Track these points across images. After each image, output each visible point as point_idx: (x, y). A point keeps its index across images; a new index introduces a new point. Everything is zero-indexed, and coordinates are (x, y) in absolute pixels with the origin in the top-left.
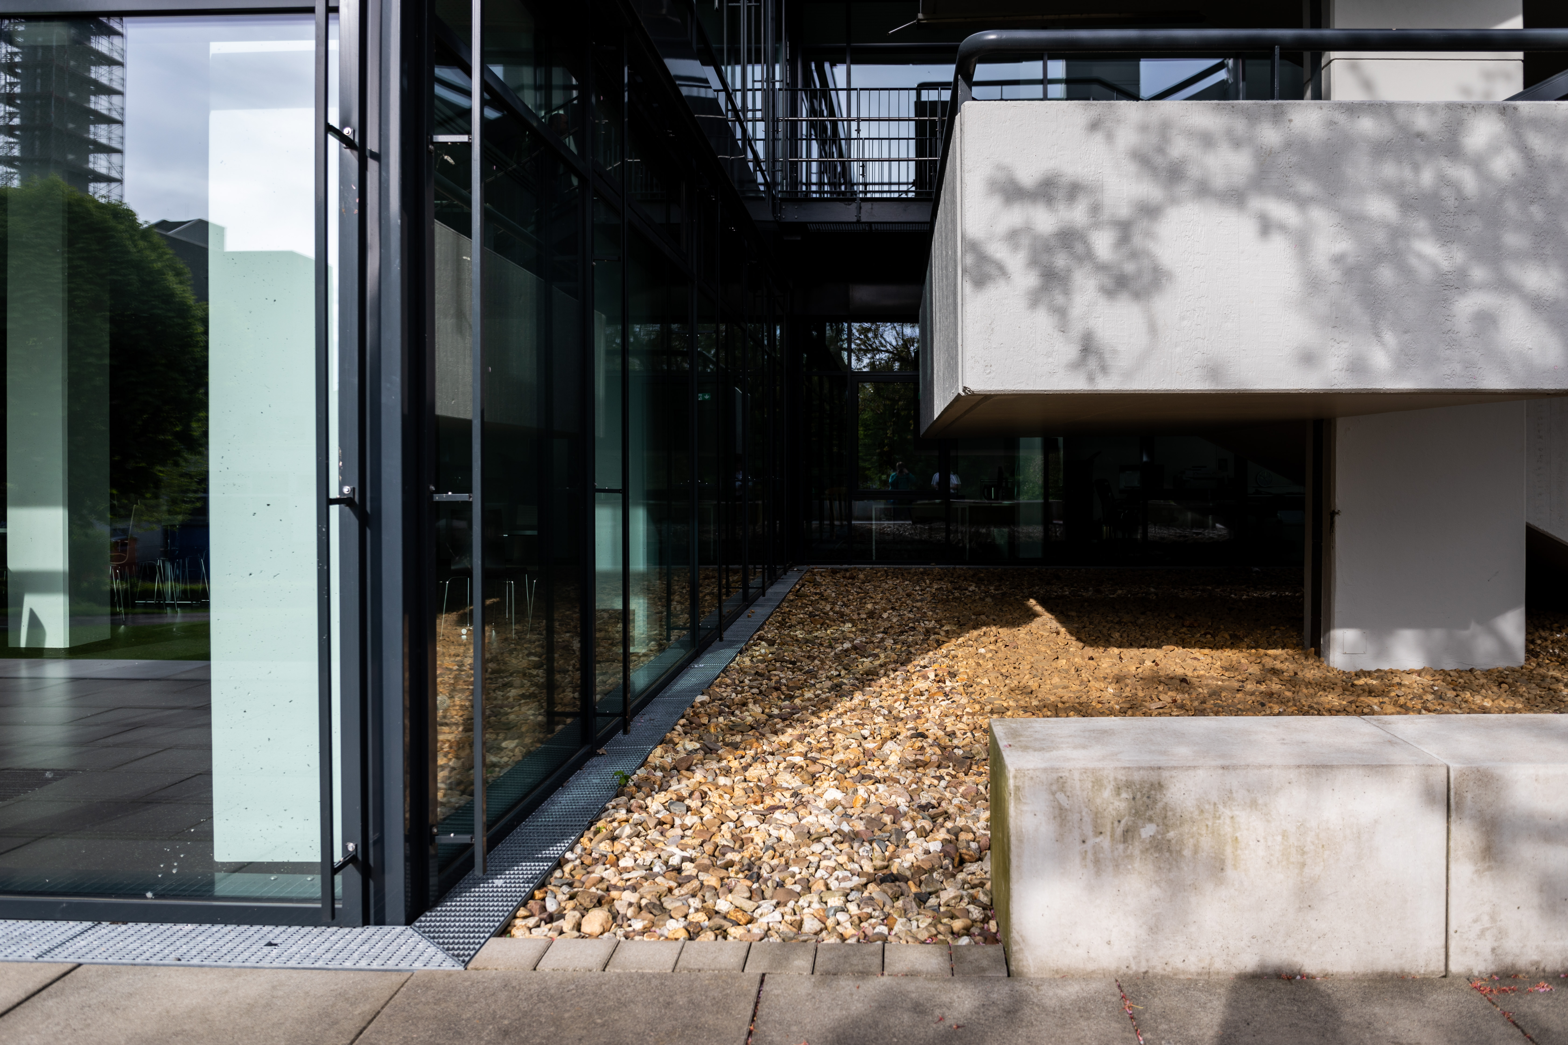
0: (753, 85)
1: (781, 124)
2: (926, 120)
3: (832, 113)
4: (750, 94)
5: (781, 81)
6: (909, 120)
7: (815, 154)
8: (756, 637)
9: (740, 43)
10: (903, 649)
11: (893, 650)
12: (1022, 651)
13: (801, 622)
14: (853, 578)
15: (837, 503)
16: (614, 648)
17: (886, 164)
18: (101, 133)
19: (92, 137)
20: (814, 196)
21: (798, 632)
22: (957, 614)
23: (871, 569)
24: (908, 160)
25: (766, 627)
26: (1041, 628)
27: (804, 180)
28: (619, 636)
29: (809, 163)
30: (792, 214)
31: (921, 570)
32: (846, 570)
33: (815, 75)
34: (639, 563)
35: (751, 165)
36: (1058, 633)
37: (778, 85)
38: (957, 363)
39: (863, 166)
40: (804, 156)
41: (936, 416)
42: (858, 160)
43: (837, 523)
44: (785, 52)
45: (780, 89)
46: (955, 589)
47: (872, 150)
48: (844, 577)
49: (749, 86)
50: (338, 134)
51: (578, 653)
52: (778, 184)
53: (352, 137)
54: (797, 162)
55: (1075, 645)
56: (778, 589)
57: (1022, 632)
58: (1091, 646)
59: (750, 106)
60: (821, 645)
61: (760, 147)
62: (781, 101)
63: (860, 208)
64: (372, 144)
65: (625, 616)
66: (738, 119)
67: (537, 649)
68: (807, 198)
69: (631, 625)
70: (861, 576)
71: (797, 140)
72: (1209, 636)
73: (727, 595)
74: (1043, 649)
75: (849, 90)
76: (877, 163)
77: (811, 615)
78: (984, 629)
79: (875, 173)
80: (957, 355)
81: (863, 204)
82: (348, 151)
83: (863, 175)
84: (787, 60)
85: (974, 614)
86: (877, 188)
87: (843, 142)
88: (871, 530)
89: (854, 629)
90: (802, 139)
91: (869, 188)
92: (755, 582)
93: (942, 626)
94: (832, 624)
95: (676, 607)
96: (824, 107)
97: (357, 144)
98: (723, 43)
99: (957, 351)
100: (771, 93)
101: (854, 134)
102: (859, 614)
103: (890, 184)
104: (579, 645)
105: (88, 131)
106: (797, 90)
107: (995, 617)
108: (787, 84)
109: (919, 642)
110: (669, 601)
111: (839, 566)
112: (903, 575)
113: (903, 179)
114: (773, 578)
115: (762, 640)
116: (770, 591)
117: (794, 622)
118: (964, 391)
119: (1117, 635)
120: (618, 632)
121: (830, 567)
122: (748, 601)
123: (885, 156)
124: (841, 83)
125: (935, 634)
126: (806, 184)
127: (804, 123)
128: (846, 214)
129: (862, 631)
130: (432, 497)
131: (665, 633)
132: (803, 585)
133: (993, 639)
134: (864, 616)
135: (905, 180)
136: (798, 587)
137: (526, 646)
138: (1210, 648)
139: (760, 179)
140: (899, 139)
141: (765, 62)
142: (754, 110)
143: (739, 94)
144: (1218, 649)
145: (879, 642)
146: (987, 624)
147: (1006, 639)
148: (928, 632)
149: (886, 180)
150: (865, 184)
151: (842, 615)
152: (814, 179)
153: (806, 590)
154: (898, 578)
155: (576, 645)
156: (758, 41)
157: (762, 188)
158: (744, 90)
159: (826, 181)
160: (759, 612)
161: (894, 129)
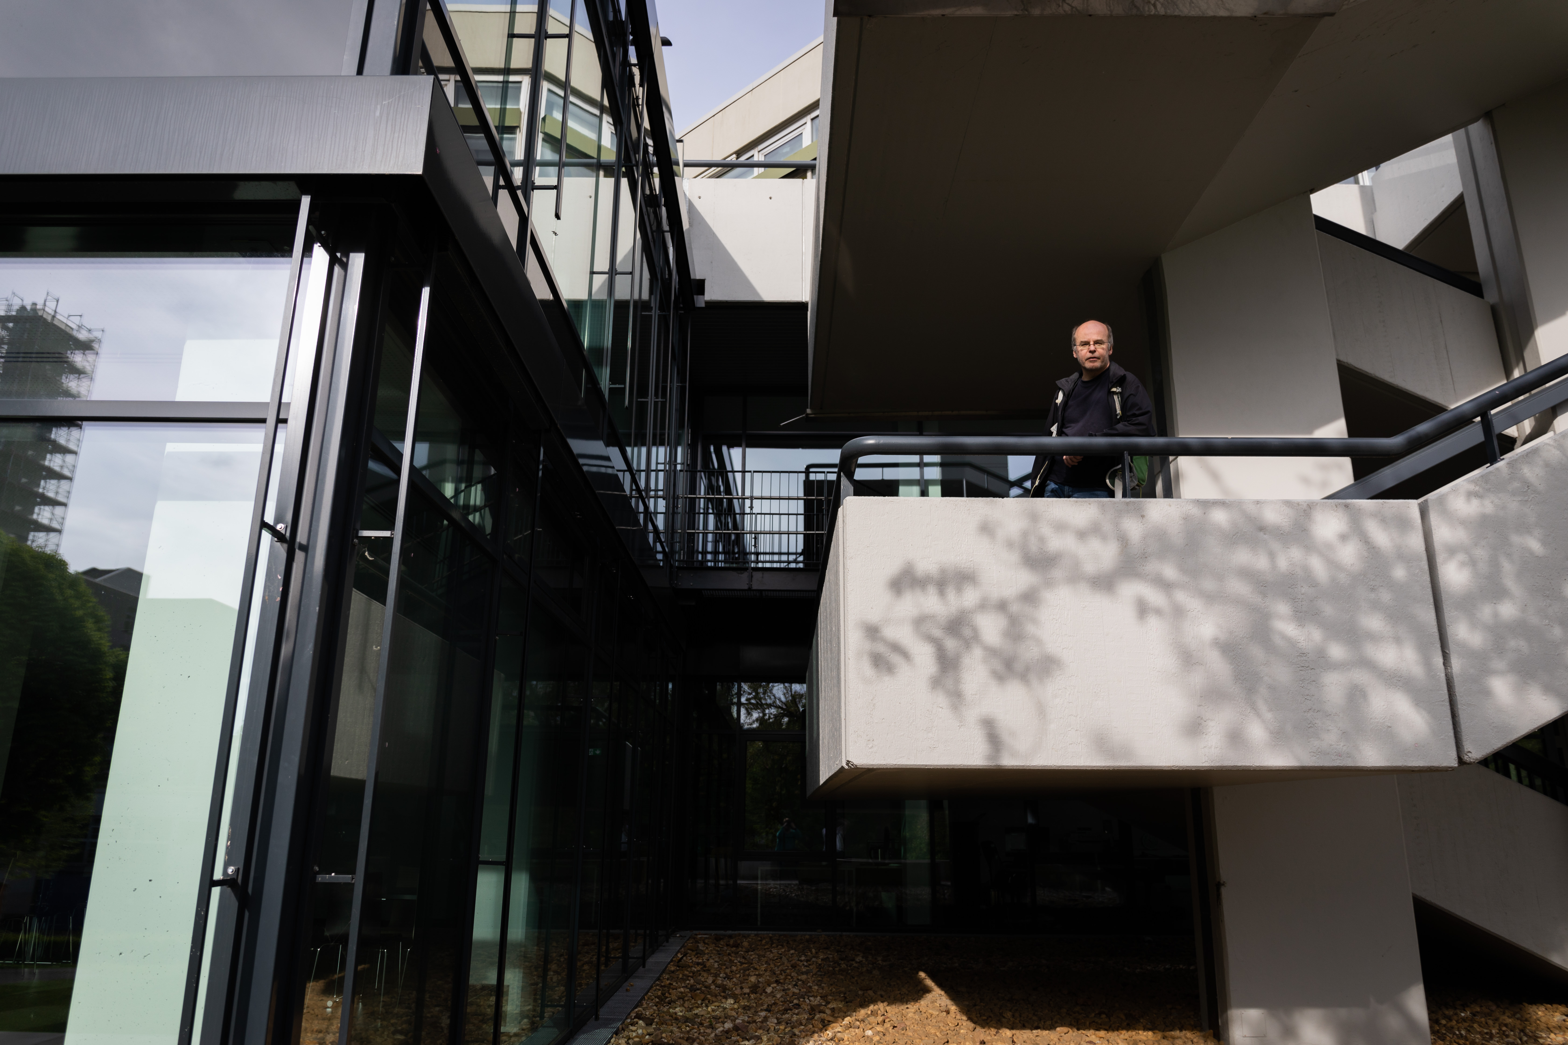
0: (657, 467)
1: (680, 501)
2: (814, 499)
3: (728, 491)
4: (653, 474)
5: (682, 464)
6: (798, 499)
7: (711, 526)
8: (633, 1015)
9: (646, 430)
10: (787, 1030)
11: (776, 1031)
12: (910, 1034)
13: (682, 997)
14: (736, 946)
15: (722, 861)
16: (484, 1026)
17: (776, 536)
18: (50, 488)
19: (41, 490)
20: (709, 564)
21: (677, 1009)
22: (843, 989)
23: (756, 935)
24: (797, 534)
25: (644, 1002)
26: (930, 1005)
27: (700, 549)
28: (490, 1011)
29: (705, 535)
30: (689, 582)
31: (807, 937)
32: (730, 937)
33: (714, 456)
34: (517, 931)
35: (651, 536)
36: (948, 1012)
37: (679, 467)
38: (840, 736)
39: (755, 538)
40: (701, 527)
41: (821, 782)
42: (751, 533)
43: (722, 882)
44: (687, 437)
45: (681, 471)
46: (842, 960)
47: (764, 524)
48: (727, 945)
49: (653, 467)
50: (272, 530)
51: (446, 1031)
52: (676, 552)
53: (283, 532)
54: (694, 533)
55: (966, 1025)
56: (660, 959)
57: (911, 1010)
58: (983, 1027)
59: (653, 487)
60: (701, 1024)
61: (660, 522)
62: (681, 479)
63: (752, 576)
64: (301, 537)
65: (499, 990)
66: (641, 497)
67: (404, 1026)
68: (702, 567)
69: (505, 998)
70: (746, 944)
71: (694, 514)
72: (1104, 1016)
73: (606, 965)
74: (933, 1031)
75: (744, 472)
76: (768, 535)
77: (692, 989)
78: (872, 1007)
79: (765, 543)
80: (840, 728)
81: (754, 573)
82: (279, 544)
83: (755, 546)
84: (689, 445)
85: (861, 989)
86: (768, 558)
87: (738, 516)
88: (757, 890)
89: (736, 1006)
90: (699, 513)
91: (761, 558)
92: (636, 950)
93: (828, 1003)
94: (714, 999)
95: (553, 977)
96: (720, 483)
97: (288, 538)
98: (631, 429)
99: (840, 724)
100: (672, 474)
101: (748, 510)
102: (742, 988)
103: (780, 554)
104: (448, 1021)
105: (38, 485)
106: (696, 472)
107: (883, 993)
108: (688, 465)
109: (804, 1022)
110: (545, 971)
111: (722, 932)
112: (788, 943)
113: (793, 550)
114: (654, 945)
115: (640, 1019)
116: (651, 961)
117: (674, 997)
118: (847, 764)
119: (1009, 1014)
120: (489, 1006)
121: (713, 932)
122: (627, 972)
123: (776, 529)
124: (738, 466)
125: (820, 1012)
126: (702, 553)
127: (702, 500)
128: (739, 582)
129: (745, 1008)
130: (315, 878)
131: (538, 1009)
132: (685, 955)
133: (880, 1019)
134: (747, 990)
135: (794, 551)
136: (680, 956)
137: (392, 1021)
138: (1105, 1030)
139: (659, 548)
140: (789, 514)
141: (668, 445)
142: (656, 490)
143: (643, 474)
144: (1113, 1030)
145: (762, 1022)
146: (874, 1001)
147: (894, 1019)
148: (813, 1010)
149: (776, 550)
150: (757, 554)
151: (724, 988)
152: (710, 548)
153: (688, 960)
154: (783, 946)
155: (445, 1021)
156: (663, 427)
157: (660, 556)
158: (648, 471)
159: (721, 550)
160: (638, 984)
161: (784, 507)
